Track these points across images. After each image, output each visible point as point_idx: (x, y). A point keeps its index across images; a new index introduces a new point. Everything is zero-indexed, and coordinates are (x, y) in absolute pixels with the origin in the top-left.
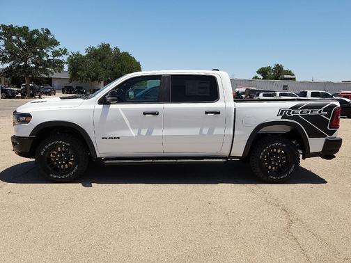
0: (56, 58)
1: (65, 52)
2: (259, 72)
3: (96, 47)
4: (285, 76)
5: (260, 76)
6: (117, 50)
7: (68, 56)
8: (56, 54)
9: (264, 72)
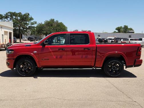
0: (32, 25)
1: (36, 23)
2: (117, 29)
3: (49, 20)
4: (130, 31)
5: (117, 31)
6: (57, 21)
7: (37, 25)
8: (32, 24)
9: (119, 29)
